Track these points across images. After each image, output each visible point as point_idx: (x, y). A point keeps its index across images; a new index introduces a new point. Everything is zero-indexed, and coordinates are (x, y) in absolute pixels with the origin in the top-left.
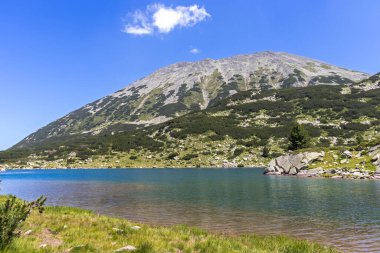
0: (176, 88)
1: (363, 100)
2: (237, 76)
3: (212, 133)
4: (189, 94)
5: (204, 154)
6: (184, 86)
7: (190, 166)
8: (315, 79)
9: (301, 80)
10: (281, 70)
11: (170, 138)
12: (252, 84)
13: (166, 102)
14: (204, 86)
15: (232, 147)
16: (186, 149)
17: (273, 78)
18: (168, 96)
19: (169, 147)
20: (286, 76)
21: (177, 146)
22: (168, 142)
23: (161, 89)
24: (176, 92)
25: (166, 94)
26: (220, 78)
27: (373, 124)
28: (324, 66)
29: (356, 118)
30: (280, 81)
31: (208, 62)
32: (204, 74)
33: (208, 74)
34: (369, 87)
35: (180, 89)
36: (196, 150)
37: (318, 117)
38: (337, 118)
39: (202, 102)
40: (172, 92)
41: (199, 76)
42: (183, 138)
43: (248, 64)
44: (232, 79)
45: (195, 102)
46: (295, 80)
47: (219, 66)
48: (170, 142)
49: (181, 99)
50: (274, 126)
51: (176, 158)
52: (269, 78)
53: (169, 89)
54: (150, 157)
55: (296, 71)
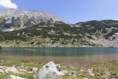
0: (10, 18)
1: (78, 29)
2: (33, 17)
3: (42, 36)
4: (16, 21)
5: (43, 42)
6: (13, 17)
7: (41, 47)
8: (57, 22)
9: (53, 21)
10: (47, 17)
11: (28, 36)
12: (38, 20)
13: (7, 23)
14: (21, 19)
15: (50, 41)
16: (36, 41)
17: (44, 19)
18: (7, 20)
19: (29, 39)
20: (48, 19)
21: (32, 39)
22: (28, 38)
23: (4, 17)
24: (11, 19)
25: (6, 19)
26: (27, 17)
27: (83, 36)
28: (58, 18)
29: (78, 34)
30: (47, 21)
31: (22, 10)
32: (21, 14)
33: (22, 15)
34: (77, 26)
35: (12, 18)
36: (40, 41)
37: (69, 33)
38: (74, 34)
39: (21, 24)
40: (9, 19)
41: (19, 15)
42: (33, 37)
43: (36, 14)
44: (31, 18)
45: (18, 24)
46: (51, 21)
47: (26, 12)
48: (29, 38)
49: (13, 22)
50: (58, 35)
51: (34, 44)
52: (43, 19)
53: (7, 18)
54: (24, 43)
55: (51, 18)
